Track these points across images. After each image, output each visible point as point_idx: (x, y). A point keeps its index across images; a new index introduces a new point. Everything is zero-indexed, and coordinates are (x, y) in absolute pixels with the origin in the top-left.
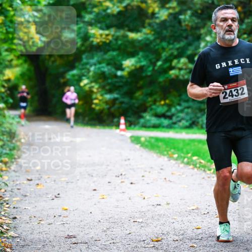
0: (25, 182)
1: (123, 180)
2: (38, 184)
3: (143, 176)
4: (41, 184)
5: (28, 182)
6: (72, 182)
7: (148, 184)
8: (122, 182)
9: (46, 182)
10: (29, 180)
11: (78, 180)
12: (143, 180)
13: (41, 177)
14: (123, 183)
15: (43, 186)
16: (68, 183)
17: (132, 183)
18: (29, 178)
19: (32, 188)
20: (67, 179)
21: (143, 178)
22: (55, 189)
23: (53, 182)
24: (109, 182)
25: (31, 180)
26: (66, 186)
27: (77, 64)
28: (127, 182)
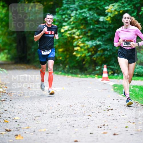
0: (4, 133)
1: (105, 131)
2: (17, 135)
3: (126, 127)
4: (20, 135)
5: (7, 133)
6: (52, 133)
7: (131, 135)
8: (104, 133)
9: (25, 133)
10: (7, 131)
11: (59, 131)
12: (127, 131)
13: (20, 128)
14: (106, 134)
15: (22, 137)
16: (48, 134)
17: (115, 134)
18: (8, 129)
19: (10, 139)
20: (47, 130)
21: (127, 129)
22: (34, 140)
23: (33, 133)
24: (91, 133)
25: (10, 131)
26: (46, 137)
27: (57, 10)
28: (110, 133)
